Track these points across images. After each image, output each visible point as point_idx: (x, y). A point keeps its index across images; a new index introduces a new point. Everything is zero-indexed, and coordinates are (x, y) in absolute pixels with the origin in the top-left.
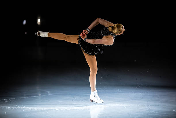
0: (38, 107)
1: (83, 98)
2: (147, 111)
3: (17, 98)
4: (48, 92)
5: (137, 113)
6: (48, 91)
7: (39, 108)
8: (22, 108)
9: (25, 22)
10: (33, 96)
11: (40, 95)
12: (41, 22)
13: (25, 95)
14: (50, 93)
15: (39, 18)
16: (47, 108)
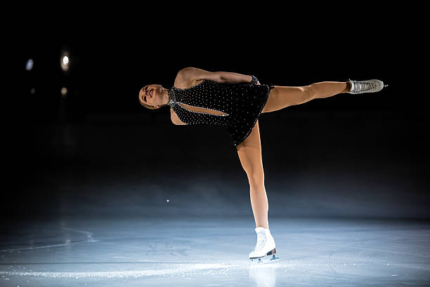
0: (62, 272)
1: (173, 248)
2: (328, 278)
3: (12, 251)
4: (87, 235)
5: (305, 282)
6: (87, 233)
7: (66, 273)
8: (22, 274)
9: (30, 65)
10: (52, 243)
11: (68, 241)
12: (70, 64)
13: (32, 242)
14: (93, 236)
15: (66, 53)
16: (84, 273)
